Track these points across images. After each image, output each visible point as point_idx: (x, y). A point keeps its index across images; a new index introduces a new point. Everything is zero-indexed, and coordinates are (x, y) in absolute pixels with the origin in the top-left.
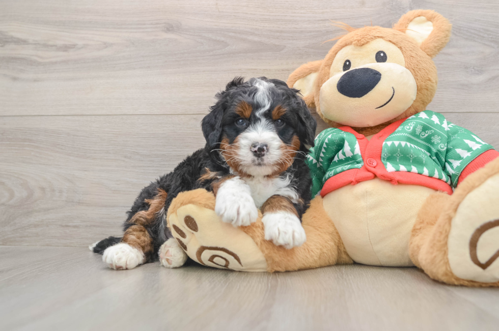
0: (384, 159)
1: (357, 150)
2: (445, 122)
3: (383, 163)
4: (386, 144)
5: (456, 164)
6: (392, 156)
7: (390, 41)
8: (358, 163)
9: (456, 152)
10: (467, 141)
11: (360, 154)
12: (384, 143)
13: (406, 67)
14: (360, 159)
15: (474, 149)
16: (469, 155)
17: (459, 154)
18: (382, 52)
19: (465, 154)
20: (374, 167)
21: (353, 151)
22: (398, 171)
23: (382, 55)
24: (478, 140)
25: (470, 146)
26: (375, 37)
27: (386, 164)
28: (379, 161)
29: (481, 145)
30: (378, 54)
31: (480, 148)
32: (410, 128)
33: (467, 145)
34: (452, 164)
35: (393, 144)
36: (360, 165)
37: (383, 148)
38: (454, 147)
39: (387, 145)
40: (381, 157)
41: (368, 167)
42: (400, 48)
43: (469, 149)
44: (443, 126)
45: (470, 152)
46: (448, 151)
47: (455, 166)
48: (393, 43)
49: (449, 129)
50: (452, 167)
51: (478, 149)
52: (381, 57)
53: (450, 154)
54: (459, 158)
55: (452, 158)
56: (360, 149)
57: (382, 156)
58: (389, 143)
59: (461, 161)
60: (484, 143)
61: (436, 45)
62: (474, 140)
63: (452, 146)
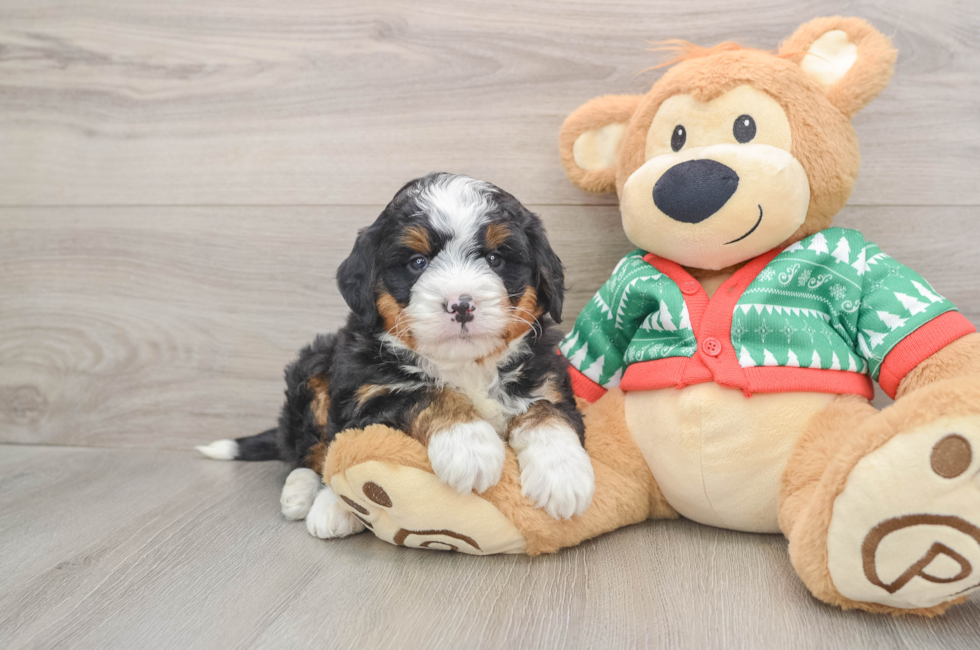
0: (736, 338)
1: (686, 322)
2: (862, 255)
3: (733, 347)
4: (740, 309)
5: (877, 339)
6: (751, 331)
7: (766, 91)
8: (686, 345)
9: (877, 317)
10: (901, 297)
11: (690, 328)
12: (736, 307)
13: (792, 152)
14: (691, 338)
15: (914, 312)
16: (902, 325)
17: (882, 322)
18: (747, 117)
19: (896, 323)
20: (716, 357)
21: (676, 322)
22: (760, 366)
23: (747, 123)
24: (924, 291)
25: (906, 306)
26: (734, 81)
27: (739, 350)
28: (727, 345)
29: (927, 305)
30: (740, 120)
31: (924, 311)
32: (787, 278)
33: (900, 304)
34: (869, 337)
35: (753, 311)
36: (689, 351)
37: (734, 318)
38: (876, 306)
39: (741, 311)
40: (730, 335)
41: (703, 356)
42: (786, 107)
43: (904, 313)
44: (855, 265)
45: (906, 320)
46: (861, 313)
47: (874, 344)
48: (772, 95)
49: (868, 269)
50: (869, 345)
51: (920, 313)
52: (744, 130)
53: (865, 319)
54: (883, 328)
55: (870, 328)
56: (691, 319)
57: (733, 332)
58: (745, 308)
59: (885, 335)
60: (934, 299)
61: (858, 91)
62: (914, 292)
63: (871, 305)
